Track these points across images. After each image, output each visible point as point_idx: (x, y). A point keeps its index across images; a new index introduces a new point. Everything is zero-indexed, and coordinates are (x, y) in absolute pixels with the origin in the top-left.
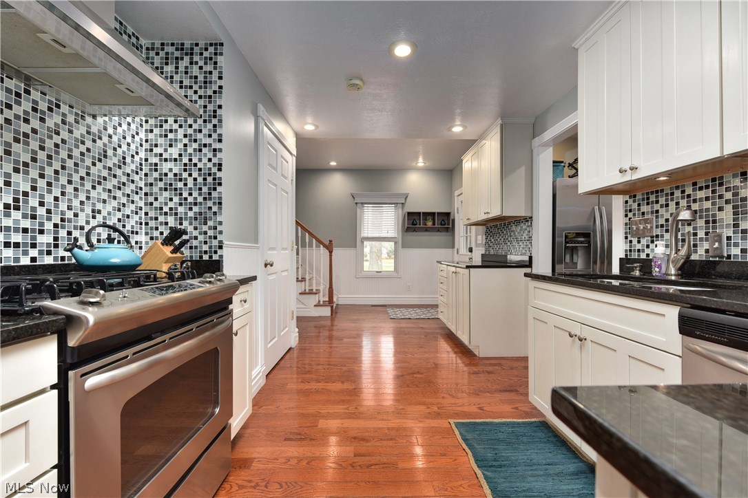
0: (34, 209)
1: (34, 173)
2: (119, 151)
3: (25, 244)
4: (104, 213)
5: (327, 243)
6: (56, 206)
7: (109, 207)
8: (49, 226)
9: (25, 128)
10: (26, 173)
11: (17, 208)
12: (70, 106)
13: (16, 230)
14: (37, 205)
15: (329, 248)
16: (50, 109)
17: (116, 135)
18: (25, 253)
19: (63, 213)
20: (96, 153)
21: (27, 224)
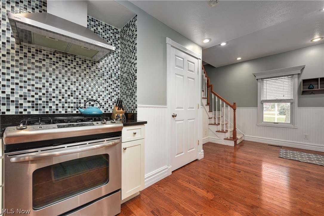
0: (77, 96)
1: (77, 84)
2: (109, 73)
3: (75, 107)
4: (103, 96)
5: (232, 104)
6: (85, 94)
7: (105, 94)
8: (82, 101)
9: (75, 71)
10: (75, 85)
11: (72, 96)
12: (89, 61)
13: (72, 103)
14: (78, 94)
15: (234, 107)
16: (83, 63)
17: (108, 67)
18: (75, 110)
19: (87, 97)
20: (100, 75)
21: (75, 100)
